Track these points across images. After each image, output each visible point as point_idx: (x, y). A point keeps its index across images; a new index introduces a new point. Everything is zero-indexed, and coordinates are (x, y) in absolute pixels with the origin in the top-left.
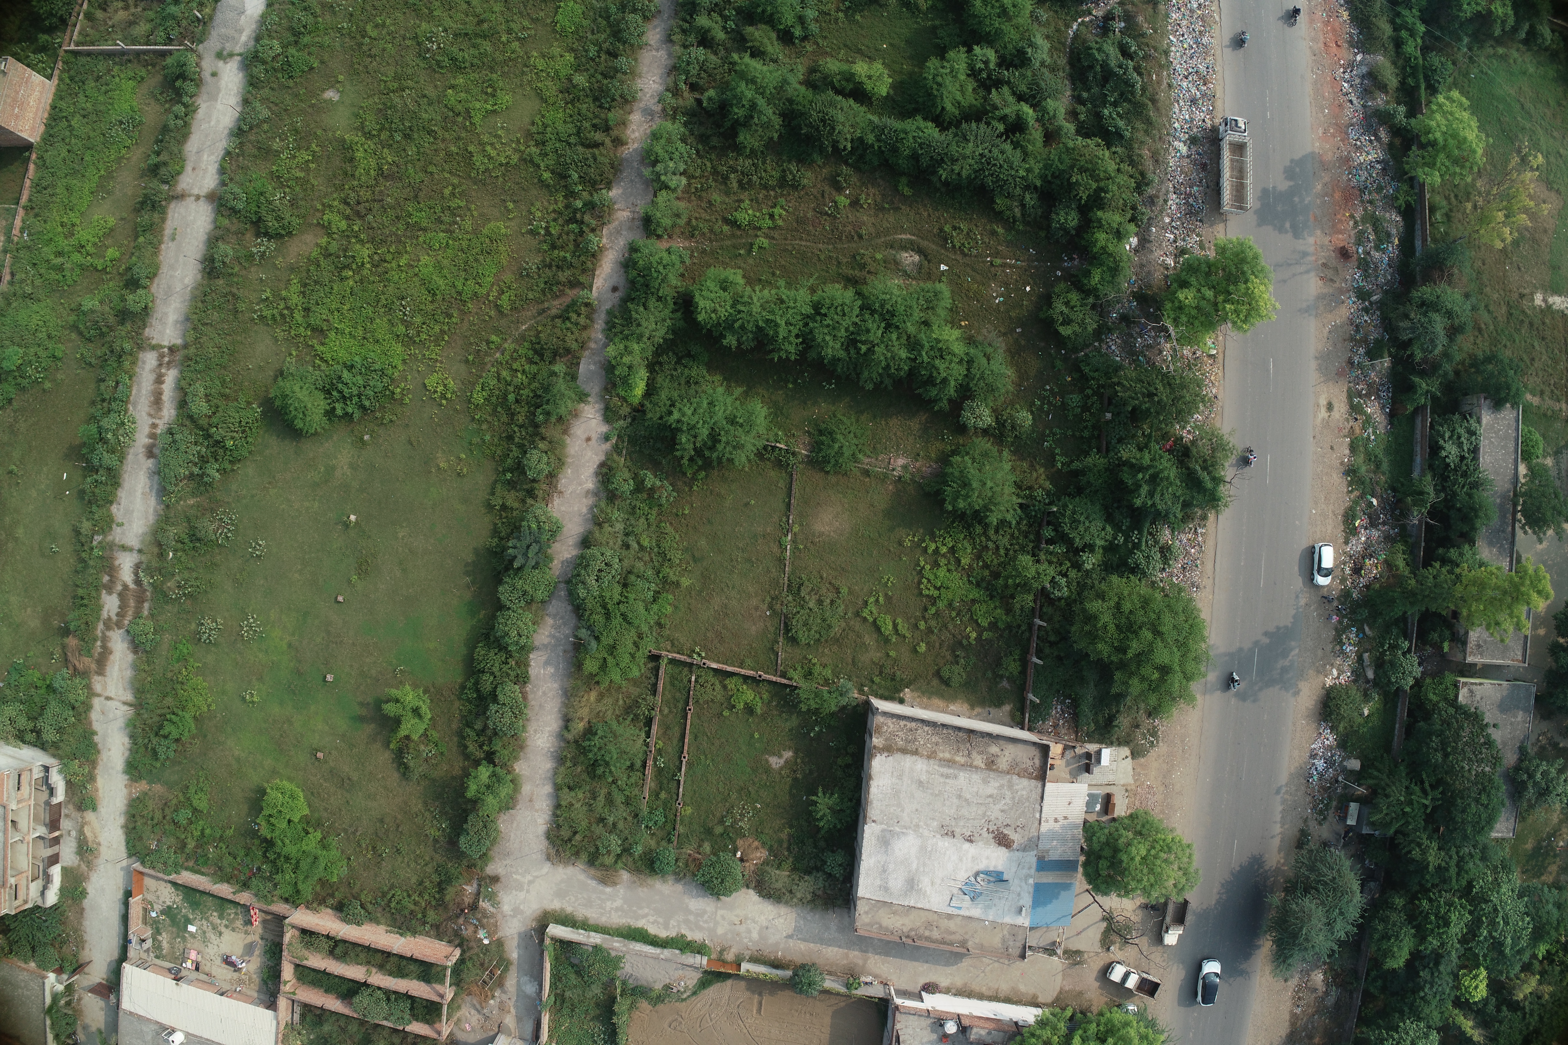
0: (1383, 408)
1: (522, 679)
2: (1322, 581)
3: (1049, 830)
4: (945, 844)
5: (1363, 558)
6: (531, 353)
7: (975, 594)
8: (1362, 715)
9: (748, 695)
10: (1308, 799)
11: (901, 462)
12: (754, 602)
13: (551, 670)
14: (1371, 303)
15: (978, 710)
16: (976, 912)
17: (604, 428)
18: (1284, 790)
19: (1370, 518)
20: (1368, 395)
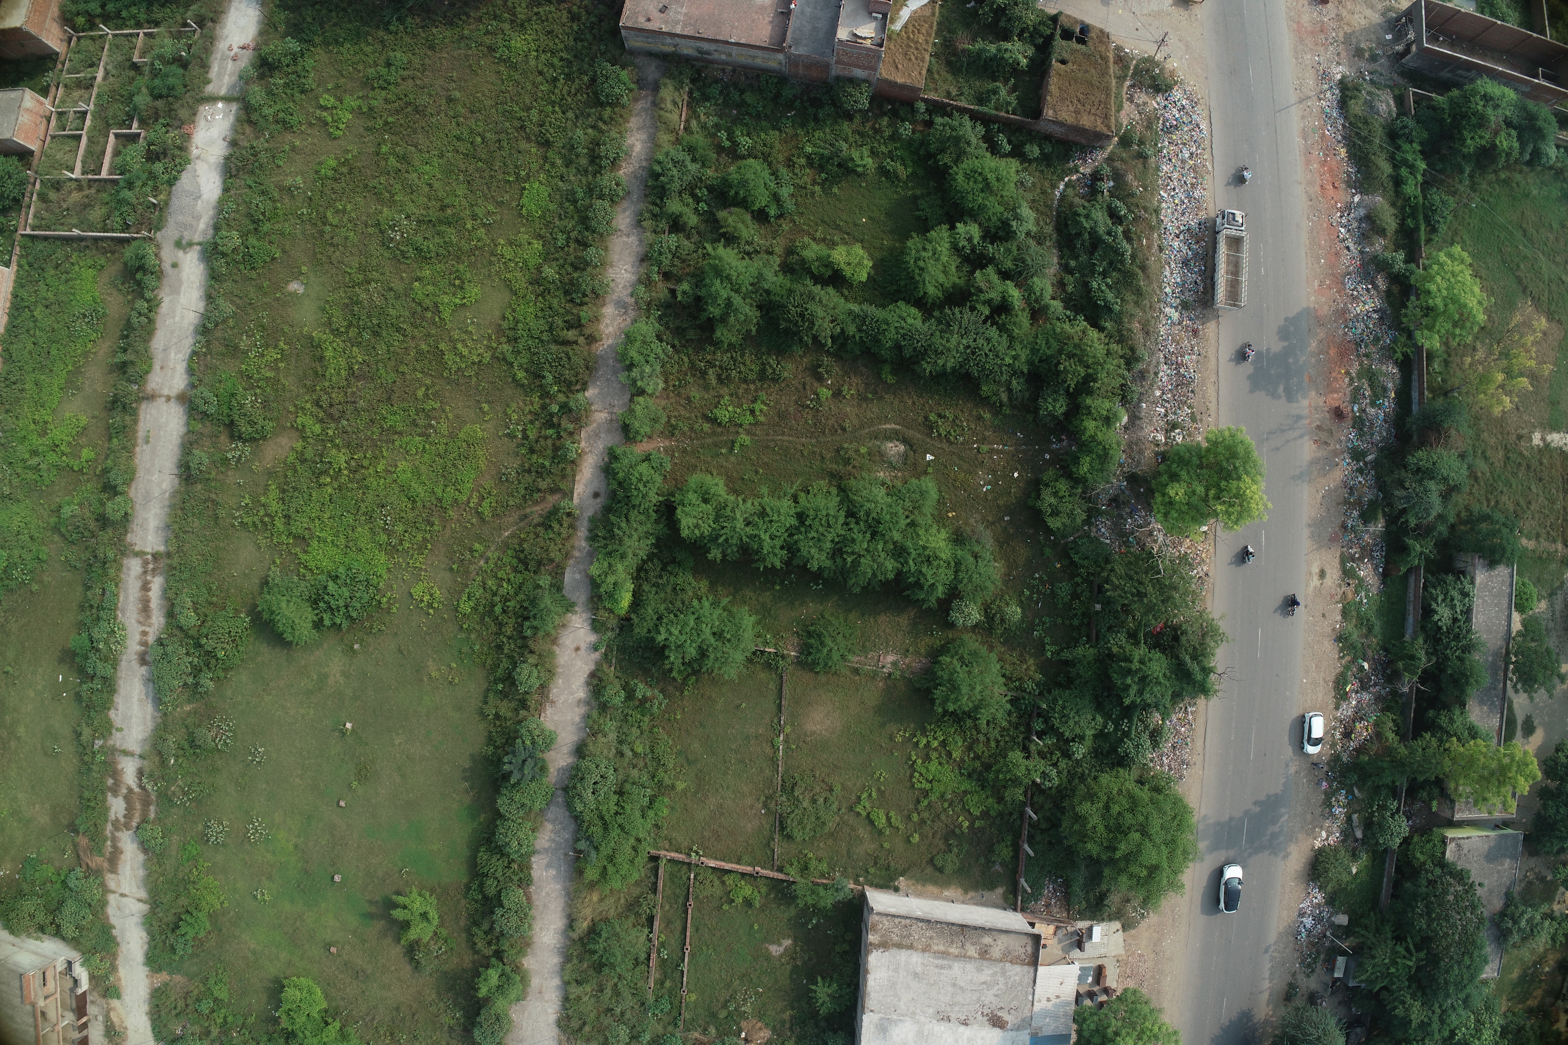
0: (1376, 569)
1: (525, 882)
2: (1311, 750)
3: (1042, 1009)
4: (941, 1028)
5: (1354, 722)
6: (515, 562)
7: (966, 785)
8: (1350, 873)
9: (747, 890)
10: (1297, 955)
11: (890, 658)
12: (749, 801)
13: (552, 872)
14: (1366, 463)
15: (971, 894)
17: (593, 638)
18: (1273, 948)
19: (1361, 681)
20: (1361, 559)
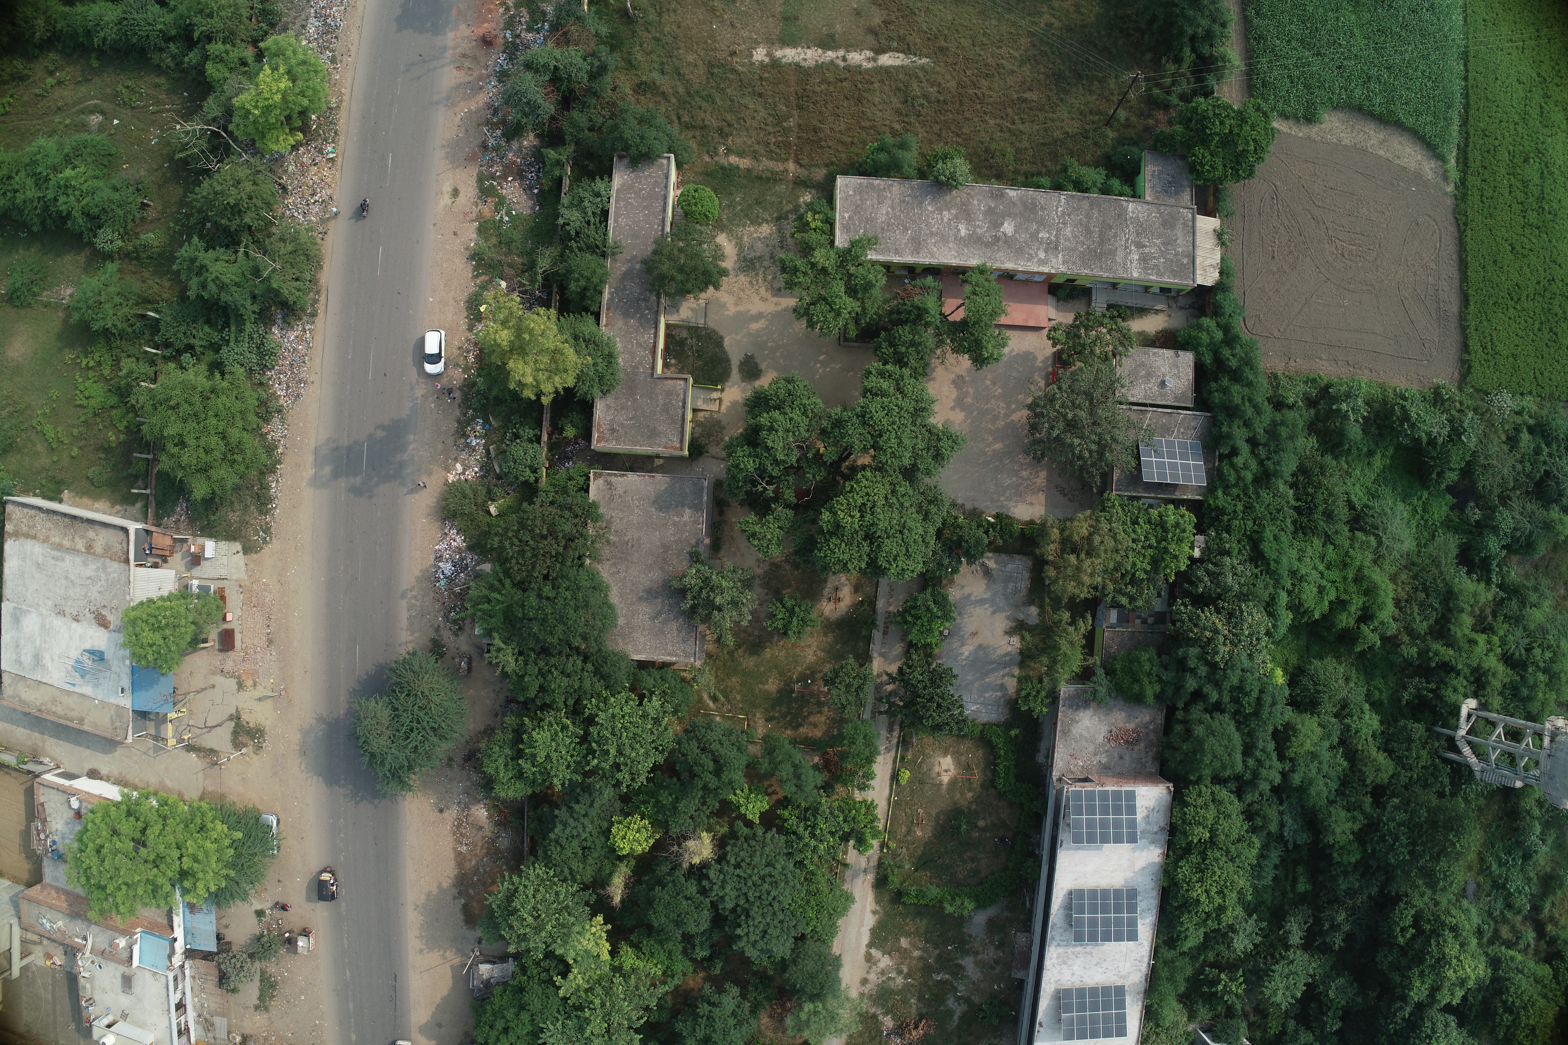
0: (527, 188)
4: (58, 622)
8: (489, 513)
10: (438, 606)
11: (69, 291)
15: (118, 507)
16: (87, 690)
18: (411, 593)
